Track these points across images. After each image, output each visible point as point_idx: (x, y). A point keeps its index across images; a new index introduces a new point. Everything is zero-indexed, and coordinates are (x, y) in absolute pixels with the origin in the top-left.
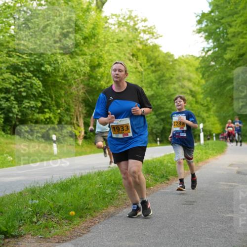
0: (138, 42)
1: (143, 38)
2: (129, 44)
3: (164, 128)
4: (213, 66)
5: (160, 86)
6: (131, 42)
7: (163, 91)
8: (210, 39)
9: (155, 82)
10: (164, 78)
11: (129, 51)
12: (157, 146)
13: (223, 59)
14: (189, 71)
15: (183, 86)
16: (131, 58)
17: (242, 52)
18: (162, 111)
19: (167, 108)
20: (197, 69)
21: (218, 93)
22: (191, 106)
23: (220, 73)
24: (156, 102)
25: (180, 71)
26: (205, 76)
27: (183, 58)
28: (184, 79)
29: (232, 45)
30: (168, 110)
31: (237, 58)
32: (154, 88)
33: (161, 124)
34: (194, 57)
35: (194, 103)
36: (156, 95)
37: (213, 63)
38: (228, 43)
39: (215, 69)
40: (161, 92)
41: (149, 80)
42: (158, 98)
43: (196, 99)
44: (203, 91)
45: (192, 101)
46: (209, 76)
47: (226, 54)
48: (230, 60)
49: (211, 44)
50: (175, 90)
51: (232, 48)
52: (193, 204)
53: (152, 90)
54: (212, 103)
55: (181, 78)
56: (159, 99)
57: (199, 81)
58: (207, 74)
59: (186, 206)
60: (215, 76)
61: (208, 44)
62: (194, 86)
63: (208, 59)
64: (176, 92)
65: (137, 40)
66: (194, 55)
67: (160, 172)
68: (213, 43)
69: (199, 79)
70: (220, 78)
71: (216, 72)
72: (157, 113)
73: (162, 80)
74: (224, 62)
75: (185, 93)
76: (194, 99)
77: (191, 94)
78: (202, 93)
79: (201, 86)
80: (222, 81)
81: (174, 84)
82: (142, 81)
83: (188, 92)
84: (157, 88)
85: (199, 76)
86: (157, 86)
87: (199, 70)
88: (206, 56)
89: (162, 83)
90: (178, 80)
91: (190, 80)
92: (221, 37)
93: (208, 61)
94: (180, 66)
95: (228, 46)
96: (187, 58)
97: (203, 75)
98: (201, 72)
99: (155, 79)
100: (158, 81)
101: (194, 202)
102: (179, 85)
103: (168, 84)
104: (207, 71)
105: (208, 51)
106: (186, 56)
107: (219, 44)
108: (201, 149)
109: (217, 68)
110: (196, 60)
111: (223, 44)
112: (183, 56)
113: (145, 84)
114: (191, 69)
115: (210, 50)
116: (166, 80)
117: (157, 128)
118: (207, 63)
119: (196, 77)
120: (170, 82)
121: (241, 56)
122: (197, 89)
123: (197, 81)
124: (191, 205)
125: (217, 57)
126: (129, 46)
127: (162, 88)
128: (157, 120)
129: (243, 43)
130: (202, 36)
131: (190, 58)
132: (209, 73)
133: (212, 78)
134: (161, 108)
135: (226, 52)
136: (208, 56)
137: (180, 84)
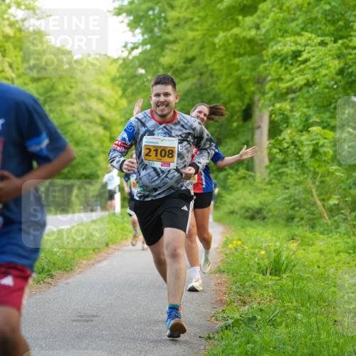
0: (6, 22)
1: (15, 17)
4: (142, 75)
8: (136, 28)
10: (54, 93)
13: (159, 64)
14: (99, 82)
15: (88, 110)
20: (113, 80)
22: (102, 146)
25: (83, 82)
26: (126, 93)
28: (90, 96)
29: (175, 41)
31: (182, 65)
34: (109, 57)
35: (107, 140)
37: (142, 71)
38: (169, 37)
39: (144, 82)
43: (111, 133)
45: (105, 136)
46: (133, 94)
47: (164, 56)
48: (171, 67)
49: (138, 36)
50: (74, 116)
51: (175, 47)
52: (92, 321)
55: (85, 95)
57: (116, 101)
58: (130, 90)
59: (79, 324)
61: (134, 35)
62: (107, 111)
63: (131, 65)
64: (75, 119)
65: (4, 19)
68: (143, 35)
69: (117, 98)
71: (146, 86)
73: (50, 97)
74: (161, 70)
75: (91, 122)
76: (108, 133)
77: (101, 125)
78: (121, 123)
79: (120, 110)
81: (72, 104)
83: (98, 120)
85: (116, 93)
87: (117, 82)
88: (130, 57)
89: (51, 101)
90: (80, 97)
91: (100, 99)
92: (156, 26)
93: (132, 67)
95: (167, 42)
96: (97, 59)
97: (124, 90)
98: (120, 85)
101: (93, 316)
102: (82, 107)
103: (60, 103)
104: (132, 85)
105: (133, 49)
107: (151, 37)
108: (114, 222)
109: (148, 81)
110: (111, 64)
111: (159, 37)
114: (103, 79)
115: (137, 48)
116: (57, 96)
118: (131, 70)
119: (112, 93)
120: (65, 100)
121: (190, 60)
122: (113, 115)
123: (113, 101)
124: (88, 321)
125: (149, 61)
130: (122, 22)
131: (101, 59)
132: (135, 87)
135: (164, 53)
136: (134, 57)
137: (83, 104)
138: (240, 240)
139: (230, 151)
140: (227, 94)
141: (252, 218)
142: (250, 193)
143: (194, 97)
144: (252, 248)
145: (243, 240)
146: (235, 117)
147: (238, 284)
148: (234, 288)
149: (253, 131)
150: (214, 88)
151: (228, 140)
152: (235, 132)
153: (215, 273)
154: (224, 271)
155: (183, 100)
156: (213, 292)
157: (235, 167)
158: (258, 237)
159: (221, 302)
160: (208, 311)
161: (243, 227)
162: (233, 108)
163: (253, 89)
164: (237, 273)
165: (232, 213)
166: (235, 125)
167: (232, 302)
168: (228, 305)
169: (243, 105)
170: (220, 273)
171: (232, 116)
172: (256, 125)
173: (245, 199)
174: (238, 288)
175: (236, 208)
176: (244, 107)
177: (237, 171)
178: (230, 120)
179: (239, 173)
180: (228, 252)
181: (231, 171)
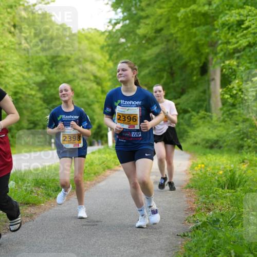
0: (22, 7)
1: (28, 3)
2: (9, 10)
4: (122, 44)
5: (54, 70)
6: (11, 7)
7: (58, 76)
8: (118, 8)
9: (47, 64)
10: (59, 59)
11: (8, 20)
13: (136, 34)
14: (91, 50)
15: (85, 71)
16: (12, 29)
17: (159, 26)
20: (102, 48)
22: (96, 97)
23: (132, 54)
24: (49, 91)
25: (80, 50)
26: (112, 57)
27: (83, 33)
28: (86, 60)
29: (147, 17)
31: (153, 34)
32: (46, 72)
34: (98, 31)
35: (99, 92)
36: (48, 82)
37: (123, 40)
38: (142, 14)
39: (125, 48)
40: (55, 78)
41: (38, 61)
42: (52, 85)
43: (102, 87)
44: (111, 77)
45: (98, 89)
46: (118, 57)
47: (139, 28)
48: (145, 36)
49: (119, 14)
50: (74, 75)
51: (147, 21)
52: (97, 225)
53: (43, 74)
55: (81, 59)
56: (53, 87)
57: (105, 63)
58: (115, 55)
59: (87, 227)
60: (126, 57)
61: (116, 14)
62: (98, 71)
63: (115, 36)
64: (75, 78)
65: (20, 5)
66: (98, 29)
67: (54, 184)
68: (123, 14)
69: (106, 61)
71: (127, 51)
72: (50, 106)
73: (56, 62)
74: (137, 39)
75: (87, 79)
76: (100, 88)
77: (95, 81)
78: (110, 80)
79: (108, 70)
81: (73, 67)
82: (28, 62)
83: (92, 78)
84: (49, 72)
85: (105, 57)
86: (50, 69)
87: (105, 49)
88: (114, 30)
89: (56, 65)
90: (78, 61)
91: (93, 62)
92: (132, 6)
93: (116, 37)
94: (80, 43)
95: (141, 18)
96: (90, 33)
97: (111, 55)
98: (107, 51)
99: (47, 59)
100: (50, 63)
101: (97, 222)
102: (80, 69)
103: (64, 66)
104: (116, 51)
105: (116, 24)
106: (88, 29)
107: (129, 14)
108: (108, 153)
109: (128, 47)
110: (100, 35)
111: (135, 14)
112: (83, 30)
113: (33, 65)
114: (94, 47)
115: (119, 23)
116: (61, 61)
118: (115, 40)
119: (101, 58)
120: (67, 64)
121: (159, 31)
122: (102, 74)
123: (103, 63)
124: (94, 225)
125: (128, 33)
126: (9, 13)
127: (57, 72)
129: (161, 15)
130: (108, 4)
131: (92, 32)
132: (118, 53)
135: (139, 26)
136: (117, 30)
137: (80, 66)
138: (203, 163)
139: (192, 98)
140: (188, 55)
141: (211, 147)
142: (209, 129)
143: (163, 58)
144: (213, 169)
145: (205, 164)
146: (195, 73)
147: (204, 196)
148: (201, 199)
149: (209, 82)
150: (178, 52)
151: (190, 90)
152: (195, 84)
153: (186, 188)
154: (192, 187)
155: (155, 61)
156: (185, 202)
157: (197, 110)
158: (217, 161)
159: (192, 209)
160: (182, 216)
161: (204, 154)
162: (193, 65)
163: (207, 51)
164: (202, 188)
165: (196, 144)
166: (195, 78)
167: (199, 209)
168: (197, 212)
169: (201, 63)
170: (190, 188)
171: (192, 72)
172: (211, 78)
173: (205, 133)
174: (203, 199)
175: (199, 140)
176: (201, 65)
177: (198, 112)
178: (191, 75)
179: (200, 114)
180: (194, 173)
181: (194, 113)
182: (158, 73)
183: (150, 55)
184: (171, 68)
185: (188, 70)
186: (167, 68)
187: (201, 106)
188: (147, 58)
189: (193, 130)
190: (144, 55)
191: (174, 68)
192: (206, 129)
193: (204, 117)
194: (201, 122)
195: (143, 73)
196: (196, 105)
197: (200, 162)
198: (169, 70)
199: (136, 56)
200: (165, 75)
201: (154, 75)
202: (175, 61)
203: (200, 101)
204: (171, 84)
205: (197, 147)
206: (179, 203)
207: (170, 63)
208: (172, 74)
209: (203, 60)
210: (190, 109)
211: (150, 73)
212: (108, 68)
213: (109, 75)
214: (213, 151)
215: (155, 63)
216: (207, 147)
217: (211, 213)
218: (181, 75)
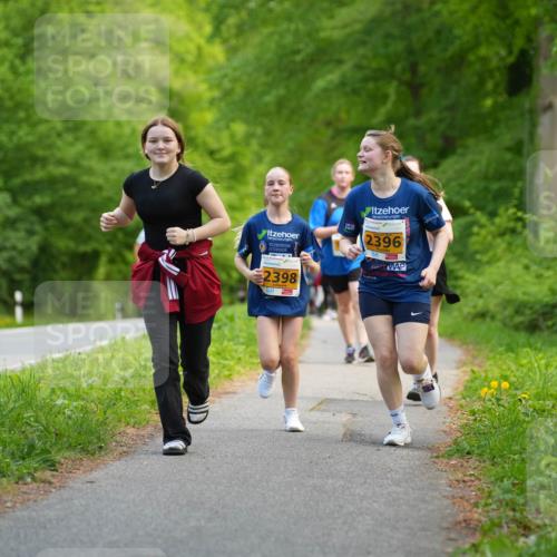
3: (44, 249)
9: (7, 44)
12: (14, 325)
18: (39, 174)
19: (61, 163)
21: (280, 104)
23: (289, 18)
24: (13, 133)
26: (224, 28)
30: (64, 170)
33: (31, 233)
36: (9, 103)
42: (22, 114)
44: (216, 93)
46: (241, 30)
54: (254, 145)
56: (27, 119)
57: (199, 49)
58: (232, 20)
60: (266, 31)
62: (177, 73)
69: (202, 42)
70: (289, 39)
71: (271, 11)
72: (17, 181)
78: (212, 102)
79: (210, 71)
80: (298, 52)
84: (13, 69)
85: (200, 28)
86: (17, 62)
97: (218, 22)
98: (207, 10)
100: (19, 41)
104: (237, 8)
117: (14, 248)
119: (188, 30)
123: (192, 47)
128: (13, 212)
132: (244, 14)
133: (255, 39)
134: (35, 160)
138: (505, 378)
139: (475, 168)
140: (469, 27)
141: (532, 328)
142: (527, 267)
143: (388, 36)
144: (538, 397)
145: (513, 379)
146: (490, 85)
147: (507, 483)
148: (497, 492)
149: (533, 115)
150: (437, 14)
151: (471, 142)
152: (489, 122)
153: (450, 456)
154: (468, 453)
155: (364, 43)
156: (446, 502)
157: (490, 207)
158: (551, 370)
159: (468, 526)
160: (437, 546)
161: (510, 349)
162: (484, 60)
163: (533, 11)
164: (501, 456)
165: (482, 315)
166: (489, 102)
167: (493, 524)
168: (485, 534)
169: (510, 52)
170: (462, 457)
171: (482, 82)
172: (542, 102)
173: (514, 283)
174: (507, 491)
175: (492, 305)
176: (511, 60)
177: (493, 215)
178: (477, 91)
179: (497, 220)
180: (477, 406)
181: (481, 217)
182: (371, 85)
183: (345, 26)
184: (413, 68)
185: (469, 77)
186: (399, 67)
187: (502, 196)
188: (337, 35)
189: (475, 272)
190: (326, 23)
191: (422, 69)
192: (516, 268)
193: (513, 231)
194: (501, 244)
195: (320, 84)
196: (486, 189)
197: (497, 372)
198: (407, 76)
199: (301, 27)
200: (392, 89)
201: (355, 92)
202: (427, 45)
203: (499, 176)
204: (412, 122)
205: (483, 327)
206: (424, 501)
207: (410, 51)
208: (414, 88)
209: (519, 43)
210: (467, 204)
211: (343, 84)
212: (210, 63)
213: (211, 88)
214: (537, 339)
215: (361, 51)
216: (517, 328)
217: (533, 538)
218: (444, 92)
